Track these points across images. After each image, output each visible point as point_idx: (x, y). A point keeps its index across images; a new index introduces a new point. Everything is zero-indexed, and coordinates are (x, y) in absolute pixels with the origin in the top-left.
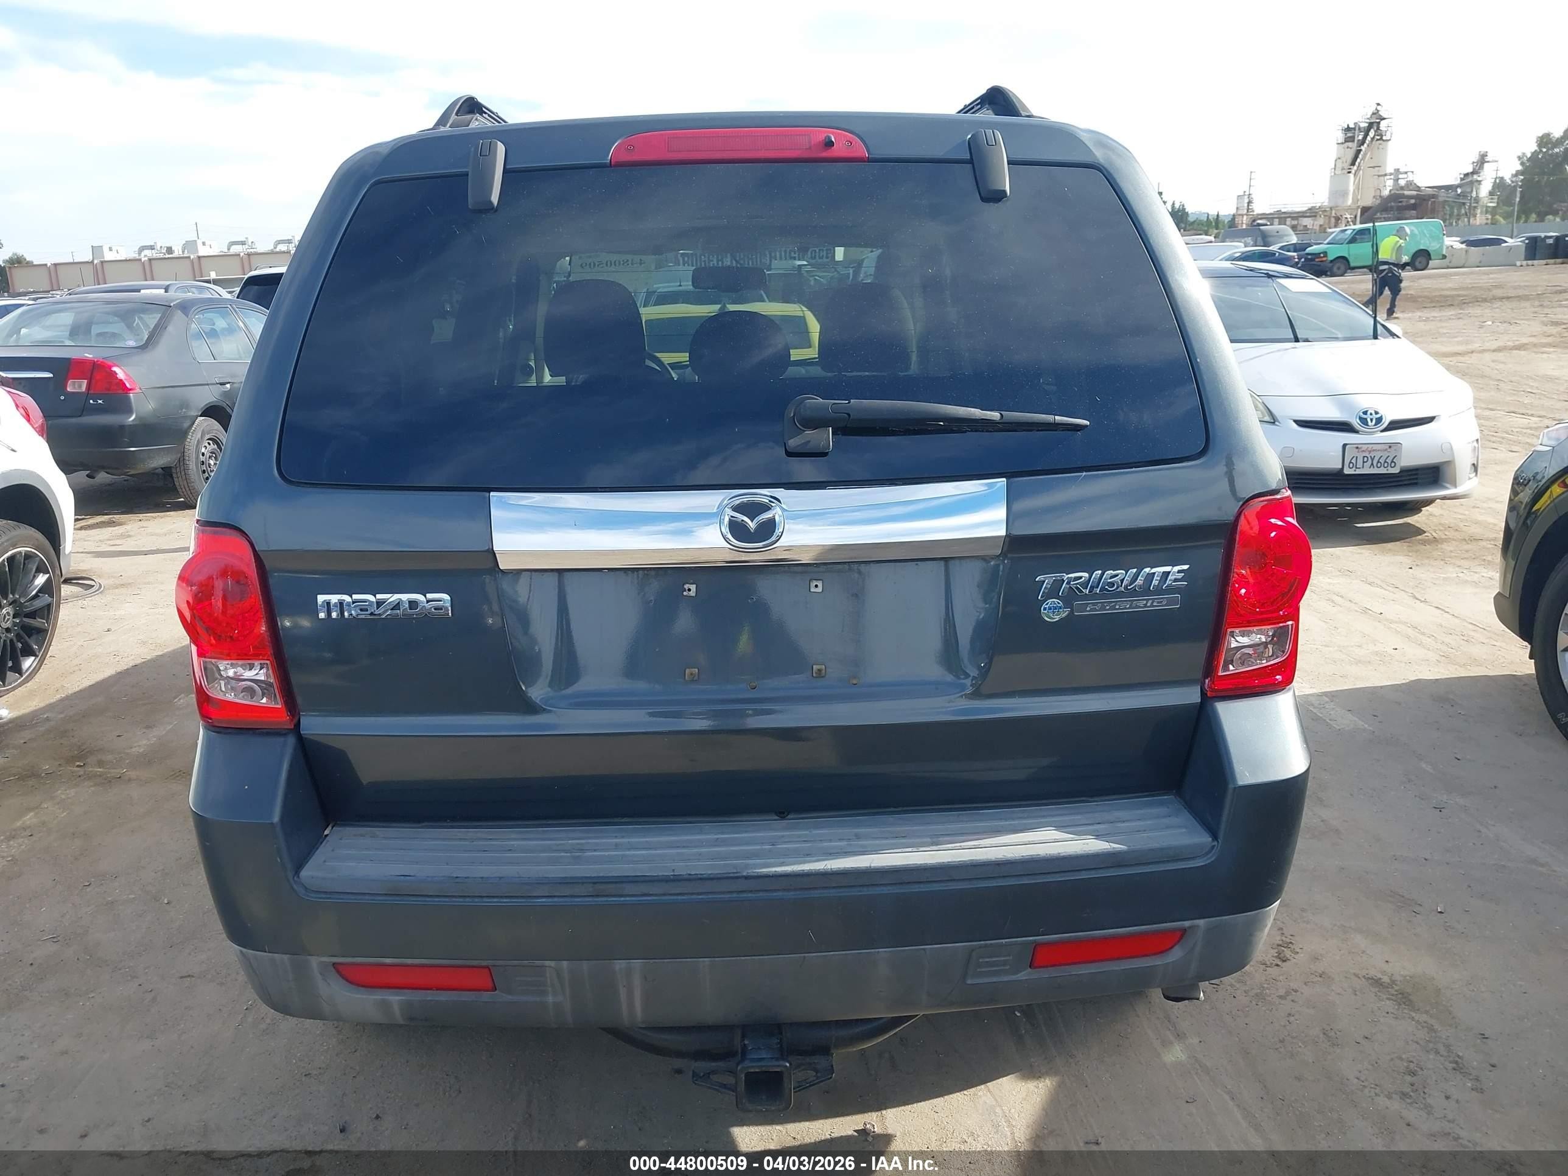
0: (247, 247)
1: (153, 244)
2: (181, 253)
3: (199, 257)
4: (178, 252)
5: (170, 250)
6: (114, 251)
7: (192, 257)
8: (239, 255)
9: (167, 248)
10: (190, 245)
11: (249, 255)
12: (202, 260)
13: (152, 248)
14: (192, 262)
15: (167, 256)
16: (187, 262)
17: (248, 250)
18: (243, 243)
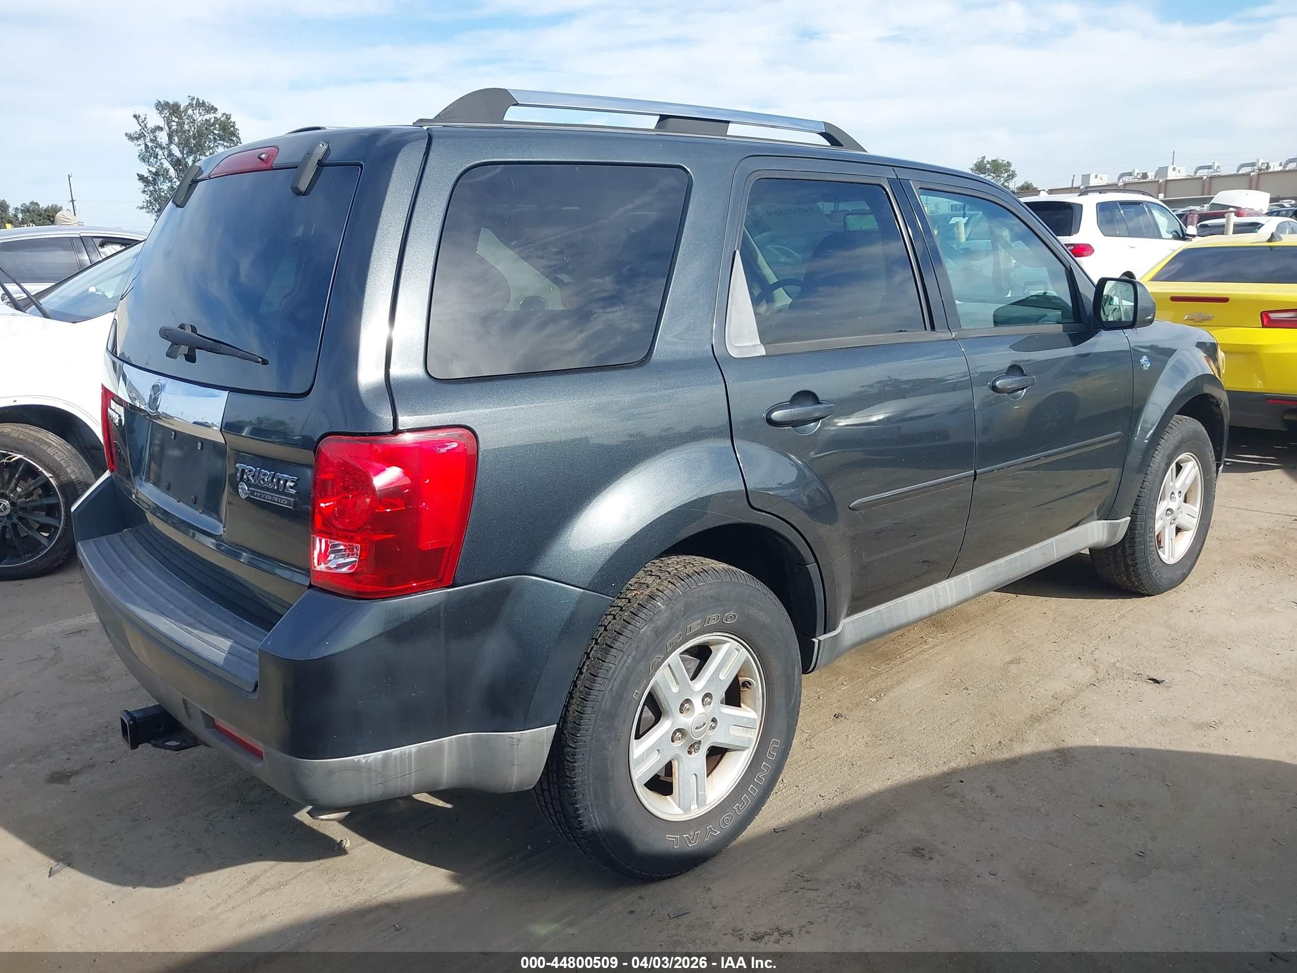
0: (1212, 170)
1: (1132, 171)
2: (1153, 178)
3: (1167, 181)
4: (1151, 176)
5: (1145, 176)
6: (1099, 178)
7: (1161, 181)
8: (1202, 178)
9: (1143, 174)
10: (1163, 171)
11: (1211, 178)
12: (1169, 184)
13: (1130, 174)
14: (1160, 185)
15: (1141, 181)
16: (1156, 185)
17: (1212, 174)
18: (1209, 167)
